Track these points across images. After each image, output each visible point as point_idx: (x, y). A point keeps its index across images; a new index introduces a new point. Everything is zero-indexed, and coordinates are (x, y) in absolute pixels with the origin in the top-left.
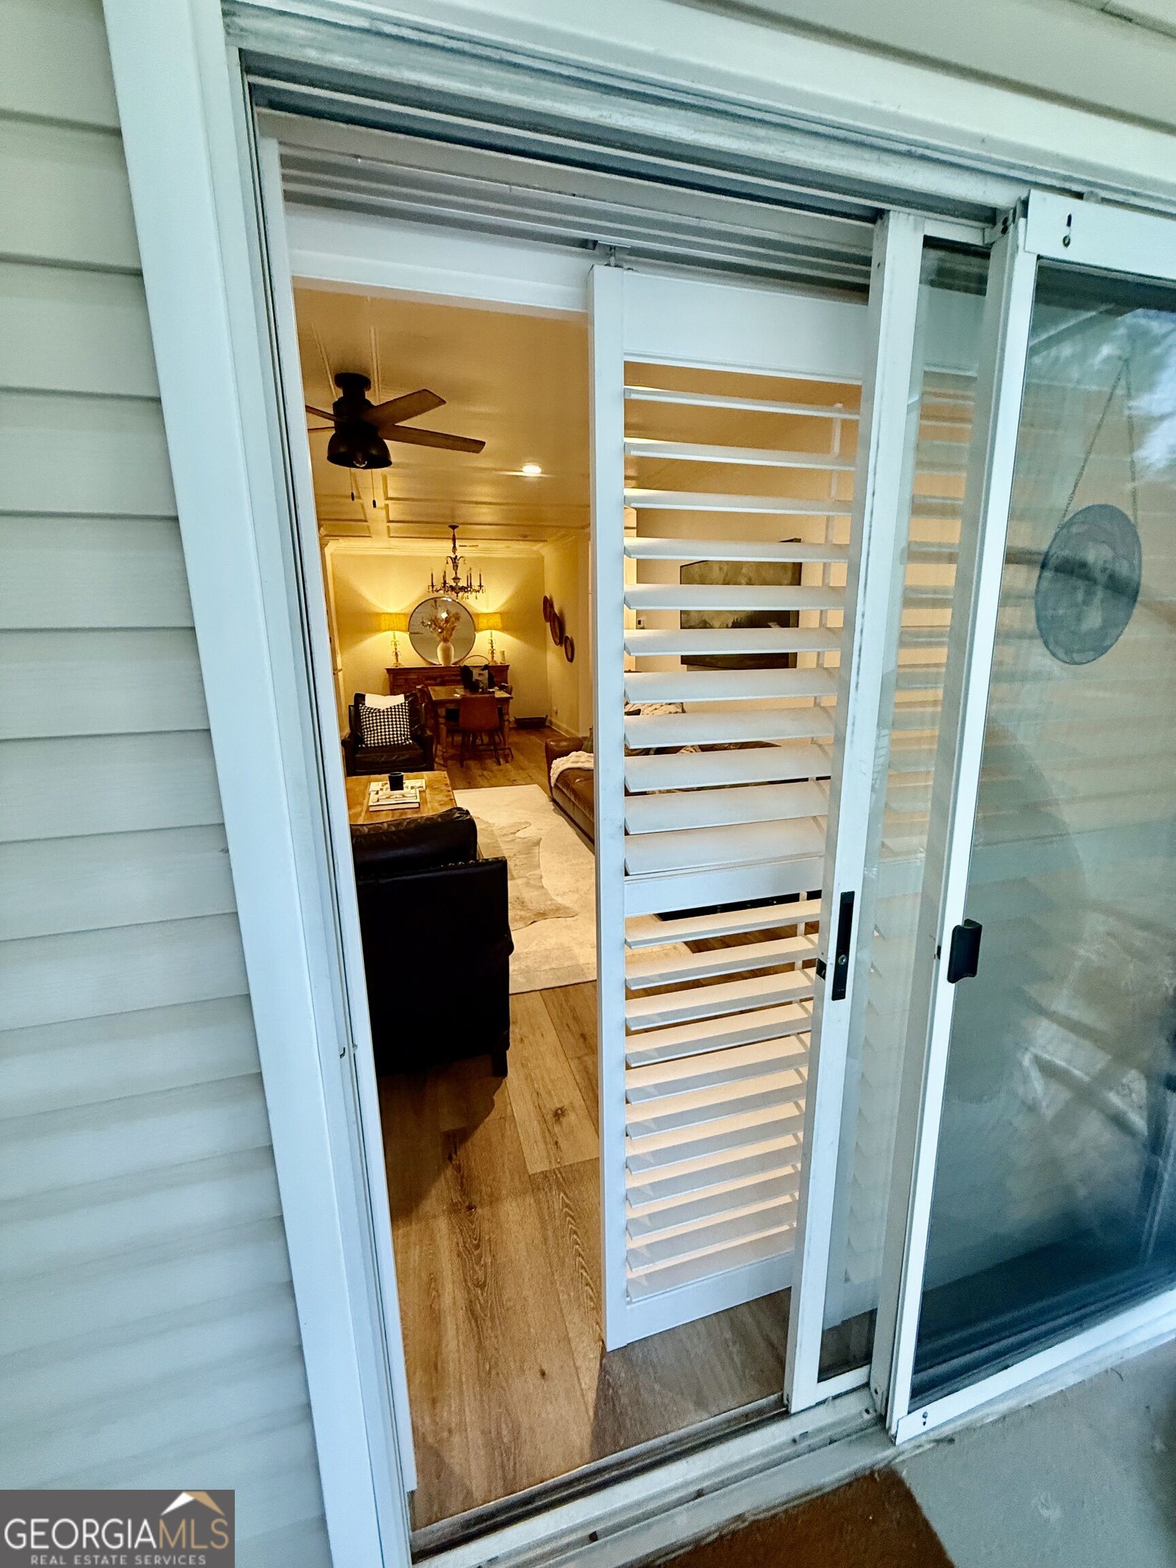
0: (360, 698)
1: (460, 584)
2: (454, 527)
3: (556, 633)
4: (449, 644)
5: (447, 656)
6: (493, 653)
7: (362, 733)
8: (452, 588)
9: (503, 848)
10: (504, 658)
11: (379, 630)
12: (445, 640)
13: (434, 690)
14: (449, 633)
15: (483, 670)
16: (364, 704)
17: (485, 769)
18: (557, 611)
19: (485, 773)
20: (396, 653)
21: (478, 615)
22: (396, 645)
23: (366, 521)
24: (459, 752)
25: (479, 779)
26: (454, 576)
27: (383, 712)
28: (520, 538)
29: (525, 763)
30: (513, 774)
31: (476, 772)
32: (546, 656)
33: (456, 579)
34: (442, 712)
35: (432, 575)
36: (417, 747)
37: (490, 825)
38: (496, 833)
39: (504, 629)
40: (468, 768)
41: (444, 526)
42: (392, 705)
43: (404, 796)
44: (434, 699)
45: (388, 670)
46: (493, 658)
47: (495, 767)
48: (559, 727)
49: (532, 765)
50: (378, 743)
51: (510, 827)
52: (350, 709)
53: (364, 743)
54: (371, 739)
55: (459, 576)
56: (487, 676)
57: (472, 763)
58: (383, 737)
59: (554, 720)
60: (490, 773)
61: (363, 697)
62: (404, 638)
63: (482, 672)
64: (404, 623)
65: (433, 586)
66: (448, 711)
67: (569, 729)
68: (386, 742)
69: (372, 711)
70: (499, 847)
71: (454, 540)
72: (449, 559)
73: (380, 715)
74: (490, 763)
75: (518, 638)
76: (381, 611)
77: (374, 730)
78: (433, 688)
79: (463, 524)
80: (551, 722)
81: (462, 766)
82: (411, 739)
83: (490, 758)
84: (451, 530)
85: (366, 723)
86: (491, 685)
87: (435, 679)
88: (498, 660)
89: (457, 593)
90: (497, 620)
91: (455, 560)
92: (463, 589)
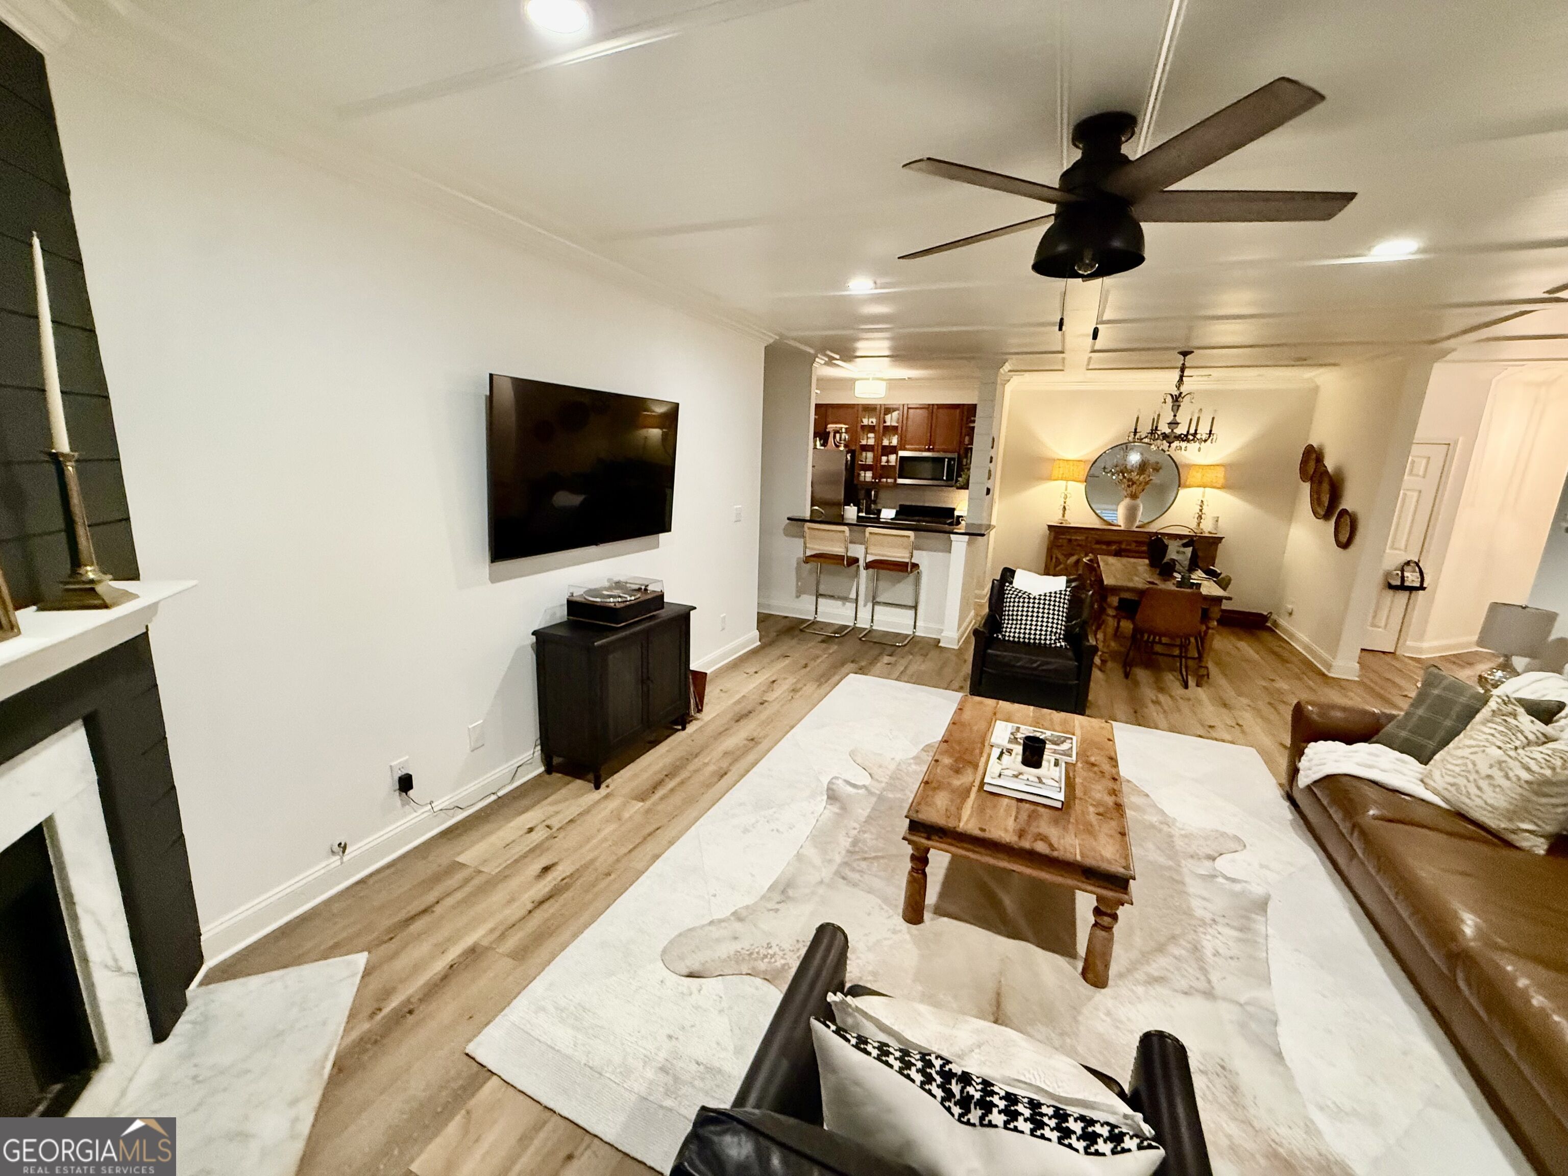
0: (1008, 574)
1: (1179, 431)
2: (1185, 354)
3: (1319, 499)
4: (1138, 501)
5: (1131, 514)
6: (1200, 517)
7: (1001, 619)
8: (1165, 436)
9: (1191, 890)
10: (1216, 527)
11: (1050, 478)
12: (1134, 496)
13: (1107, 564)
14: (1141, 488)
15: (1185, 545)
16: (1011, 583)
17: (1161, 690)
18: (1330, 469)
19: (1162, 698)
20: (1064, 508)
21: (1189, 466)
22: (1066, 497)
23: (1062, 352)
24: (1122, 649)
25: (1152, 707)
26: (1170, 419)
27: (1035, 598)
28: (1293, 363)
29: (1229, 693)
30: (1210, 711)
31: (1148, 692)
32: (1289, 529)
33: (1174, 424)
34: (1114, 600)
35: (1138, 418)
36: (1070, 654)
37: (1167, 821)
38: (1179, 843)
39: (1227, 486)
40: (1136, 684)
41: (1172, 352)
42: (1048, 592)
43: (1040, 781)
44: (1105, 583)
45: (1050, 527)
46: (1199, 524)
47: (1178, 691)
48: (1292, 636)
49: (1244, 701)
50: (1019, 637)
51: (1206, 838)
52: (993, 582)
53: (1001, 632)
54: (1011, 631)
55: (1178, 419)
56: (1189, 555)
57: (1141, 674)
58: (1027, 631)
59: (1283, 622)
60: (1170, 702)
61: (1013, 572)
62: (1078, 490)
63: (1182, 549)
64: (1083, 472)
65: (1135, 432)
66: (1121, 601)
67: (1315, 647)
68: (1029, 638)
69: (1020, 594)
70: (1183, 883)
71: (1183, 370)
72: (1170, 397)
73: (1029, 602)
74: (1171, 679)
75: (1247, 501)
76: (1056, 457)
77: (1017, 620)
78: (1105, 557)
79: (1199, 348)
80: (1275, 623)
81: (1127, 675)
82: (1064, 640)
83: (1172, 670)
84: (1182, 357)
85: (1009, 606)
86: (1194, 565)
87: (1109, 543)
88: (1207, 527)
89: (1170, 443)
90: (1219, 476)
91: (1176, 400)
92: (1179, 438)
